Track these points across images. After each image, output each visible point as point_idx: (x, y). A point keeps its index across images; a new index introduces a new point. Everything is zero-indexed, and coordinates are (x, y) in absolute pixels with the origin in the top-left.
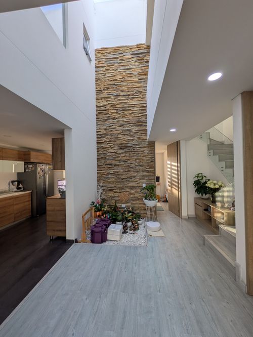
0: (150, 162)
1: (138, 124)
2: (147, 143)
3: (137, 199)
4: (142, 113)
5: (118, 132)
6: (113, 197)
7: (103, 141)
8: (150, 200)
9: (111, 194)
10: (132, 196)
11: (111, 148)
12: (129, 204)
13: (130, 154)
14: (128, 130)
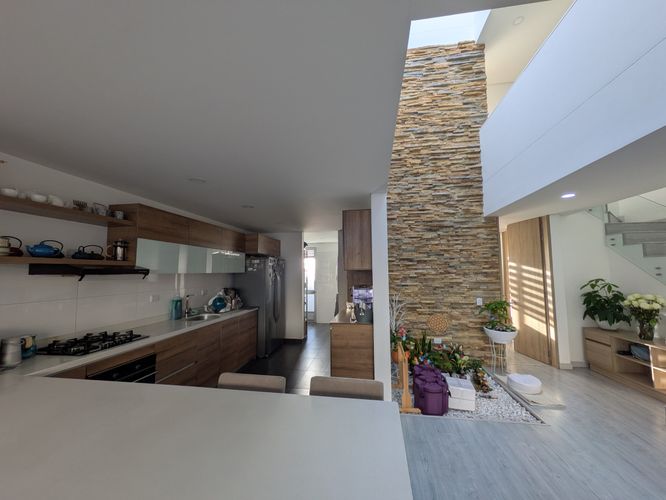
0: (489, 255)
1: (464, 184)
2: (483, 221)
3: (465, 328)
4: (473, 164)
5: (425, 199)
6: (416, 323)
7: (395, 216)
9: (413, 317)
10: (454, 322)
11: (411, 229)
12: (448, 338)
13: (449, 241)
14: (443, 195)
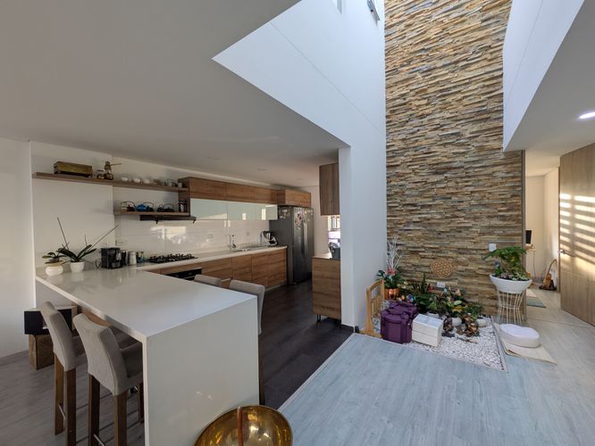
0: (509, 196)
1: (478, 118)
2: (502, 157)
3: (474, 275)
4: (491, 92)
5: (431, 141)
6: (418, 266)
7: (399, 163)
8: (508, 278)
9: (415, 261)
10: (460, 267)
11: (416, 174)
12: (454, 283)
13: (457, 183)
14: (452, 134)
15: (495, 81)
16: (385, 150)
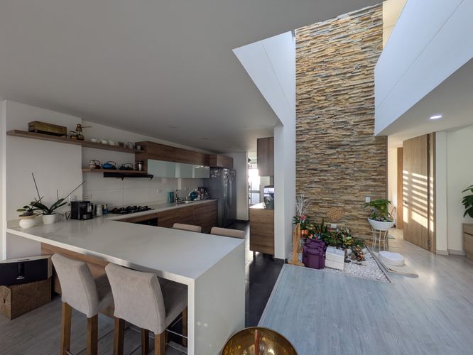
0: (378, 166)
1: (359, 112)
2: (374, 139)
3: (356, 218)
4: (367, 96)
5: (328, 126)
6: (318, 213)
7: (305, 139)
8: (381, 221)
9: (316, 209)
10: (347, 214)
11: (317, 148)
12: (342, 225)
13: (345, 155)
14: (342, 122)
15: (370, 89)
16: (295, 130)
